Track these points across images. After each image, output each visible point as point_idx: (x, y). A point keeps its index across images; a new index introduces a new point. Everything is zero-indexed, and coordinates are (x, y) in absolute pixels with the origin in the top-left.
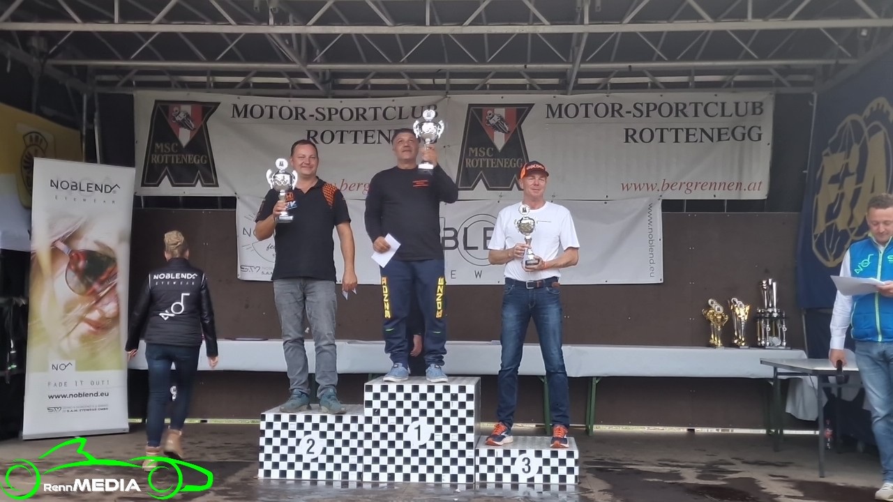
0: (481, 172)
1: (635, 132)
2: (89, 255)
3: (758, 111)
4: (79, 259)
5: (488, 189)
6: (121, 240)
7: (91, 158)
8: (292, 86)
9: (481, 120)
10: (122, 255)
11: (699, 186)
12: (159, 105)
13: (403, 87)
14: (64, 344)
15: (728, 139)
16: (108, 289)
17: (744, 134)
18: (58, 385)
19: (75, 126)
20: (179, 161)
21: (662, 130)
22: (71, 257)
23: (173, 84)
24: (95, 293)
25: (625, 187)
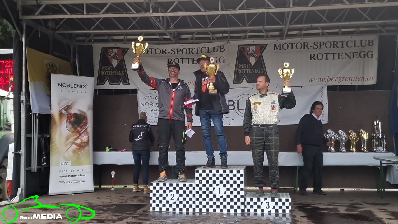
0: (245, 75)
1: (314, 55)
2: (76, 115)
3: (371, 44)
4: (71, 117)
5: (248, 83)
6: (89, 109)
7: (75, 74)
8: (161, 39)
9: (244, 52)
10: (90, 115)
11: (345, 79)
12: (103, 49)
13: (209, 38)
14: (66, 154)
15: (358, 57)
16: (84, 130)
17: (365, 55)
18: (63, 171)
19: (68, 60)
20: (112, 74)
21: (327, 54)
22: (68, 117)
23: (109, 40)
24: (78, 132)
25: (310, 80)
